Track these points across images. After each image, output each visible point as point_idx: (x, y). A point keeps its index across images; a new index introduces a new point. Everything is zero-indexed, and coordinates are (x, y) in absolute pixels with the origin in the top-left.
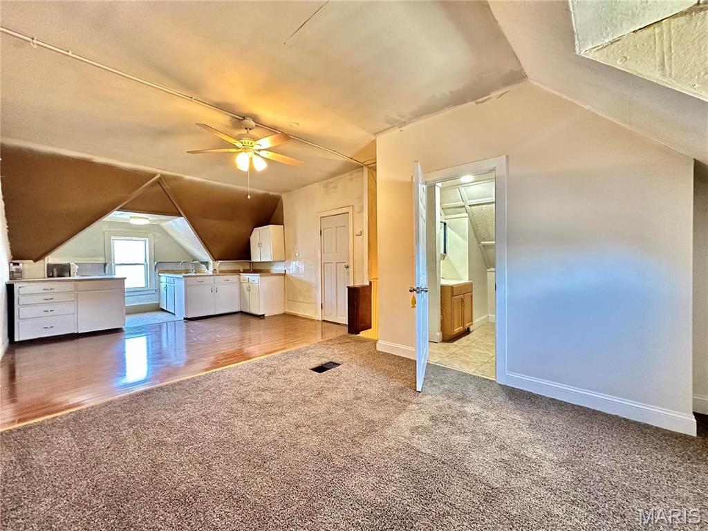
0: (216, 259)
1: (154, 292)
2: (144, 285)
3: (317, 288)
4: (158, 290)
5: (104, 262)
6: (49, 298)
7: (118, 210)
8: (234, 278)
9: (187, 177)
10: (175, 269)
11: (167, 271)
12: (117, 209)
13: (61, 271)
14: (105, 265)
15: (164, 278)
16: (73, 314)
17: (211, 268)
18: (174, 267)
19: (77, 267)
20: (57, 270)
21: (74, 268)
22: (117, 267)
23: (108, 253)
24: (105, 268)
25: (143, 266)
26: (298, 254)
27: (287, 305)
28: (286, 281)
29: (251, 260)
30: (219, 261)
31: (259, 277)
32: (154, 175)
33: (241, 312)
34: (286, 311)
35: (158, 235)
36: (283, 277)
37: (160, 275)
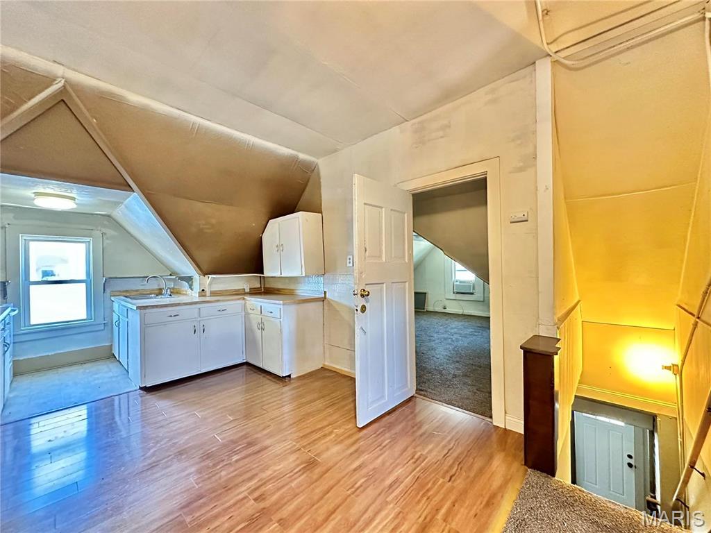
0: (205, 272)
1: (101, 327)
2: (84, 317)
10: (141, 287)
14: (5, 284)
15: (116, 304)
17: (197, 286)
22: (33, 288)
25: (83, 285)
26: (351, 265)
27: (327, 354)
28: (326, 311)
29: (263, 274)
30: (210, 276)
31: (281, 307)
32: (49, 80)
33: (247, 364)
34: (326, 363)
35: (110, 232)
36: (322, 303)
37: (113, 299)
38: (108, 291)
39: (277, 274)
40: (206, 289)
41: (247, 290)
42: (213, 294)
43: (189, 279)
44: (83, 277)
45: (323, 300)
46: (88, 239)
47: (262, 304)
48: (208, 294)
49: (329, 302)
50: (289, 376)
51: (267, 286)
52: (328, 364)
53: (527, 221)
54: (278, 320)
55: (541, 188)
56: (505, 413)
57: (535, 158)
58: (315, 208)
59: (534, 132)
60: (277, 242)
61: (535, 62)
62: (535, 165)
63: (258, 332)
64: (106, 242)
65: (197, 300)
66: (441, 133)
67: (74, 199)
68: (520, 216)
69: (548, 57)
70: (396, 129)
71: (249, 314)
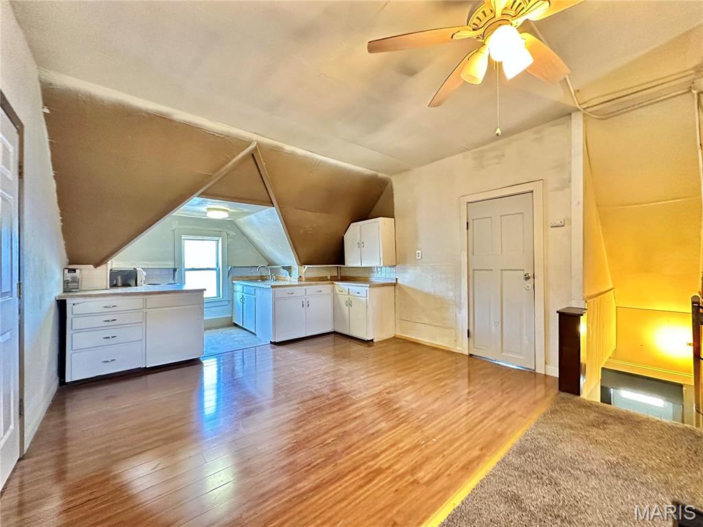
0: (303, 263)
1: (227, 303)
2: (215, 295)
3: (459, 306)
4: (232, 301)
5: (173, 267)
6: (111, 319)
7: (198, 196)
8: (325, 288)
9: (288, 148)
10: (250, 275)
11: (241, 277)
12: (197, 194)
13: (125, 279)
14: (175, 270)
15: (238, 287)
16: (141, 340)
17: (295, 273)
18: (249, 273)
19: (145, 274)
20: (122, 278)
21: (141, 276)
22: (187, 273)
23: (178, 256)
24: (174, 274)
25: (215, 272)
26: (420, 258)
27: (398, 326)
28: (397, 294)
29: (344, 264)
30: (306, 266)
31: (368, 288)
32: (249, 143)
33: (335, 333)
34: (397, 334)
35: (232, 233)
36: (393, 287)
37: (234, 282)
38: (230, 277)
39: (359, 265)
40: (303, 276)
41: (329, 278)
42: (308, 279)
43: (289, 269)
44: (215, 267)
45: (395, 285)
46: (217, 238)
47: (350, 287)
48: (304, 279)
49: (400, 286)
50: (372, 340)
51: (343, 275)
52: (399, 334)
53: (563, 226)
54: (364, 299)
55: (574, 203)
56: (546, 363)
57: (570, 181)
58: (390, 214)
59: (570, 163)
60: (358, 241)
61: (570, 114)
62: (570, 187)
63: (346, 309)
64: (230, 240)
65: (297, 283)
66: (496, 161)
67: (227, 211)
68: (558, 223)
69: (579, 112)
70: (459, 156)
71: (337, 294)
